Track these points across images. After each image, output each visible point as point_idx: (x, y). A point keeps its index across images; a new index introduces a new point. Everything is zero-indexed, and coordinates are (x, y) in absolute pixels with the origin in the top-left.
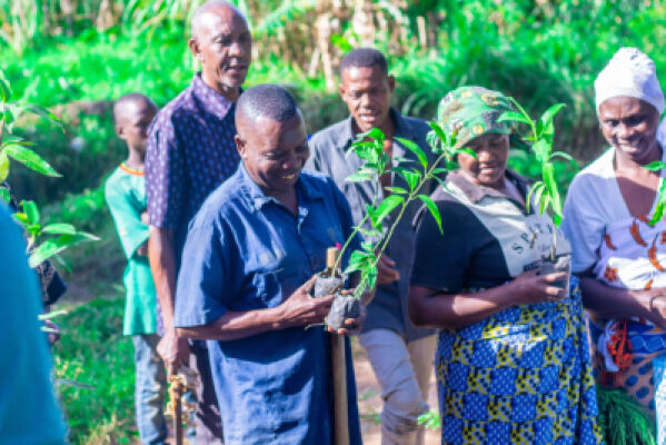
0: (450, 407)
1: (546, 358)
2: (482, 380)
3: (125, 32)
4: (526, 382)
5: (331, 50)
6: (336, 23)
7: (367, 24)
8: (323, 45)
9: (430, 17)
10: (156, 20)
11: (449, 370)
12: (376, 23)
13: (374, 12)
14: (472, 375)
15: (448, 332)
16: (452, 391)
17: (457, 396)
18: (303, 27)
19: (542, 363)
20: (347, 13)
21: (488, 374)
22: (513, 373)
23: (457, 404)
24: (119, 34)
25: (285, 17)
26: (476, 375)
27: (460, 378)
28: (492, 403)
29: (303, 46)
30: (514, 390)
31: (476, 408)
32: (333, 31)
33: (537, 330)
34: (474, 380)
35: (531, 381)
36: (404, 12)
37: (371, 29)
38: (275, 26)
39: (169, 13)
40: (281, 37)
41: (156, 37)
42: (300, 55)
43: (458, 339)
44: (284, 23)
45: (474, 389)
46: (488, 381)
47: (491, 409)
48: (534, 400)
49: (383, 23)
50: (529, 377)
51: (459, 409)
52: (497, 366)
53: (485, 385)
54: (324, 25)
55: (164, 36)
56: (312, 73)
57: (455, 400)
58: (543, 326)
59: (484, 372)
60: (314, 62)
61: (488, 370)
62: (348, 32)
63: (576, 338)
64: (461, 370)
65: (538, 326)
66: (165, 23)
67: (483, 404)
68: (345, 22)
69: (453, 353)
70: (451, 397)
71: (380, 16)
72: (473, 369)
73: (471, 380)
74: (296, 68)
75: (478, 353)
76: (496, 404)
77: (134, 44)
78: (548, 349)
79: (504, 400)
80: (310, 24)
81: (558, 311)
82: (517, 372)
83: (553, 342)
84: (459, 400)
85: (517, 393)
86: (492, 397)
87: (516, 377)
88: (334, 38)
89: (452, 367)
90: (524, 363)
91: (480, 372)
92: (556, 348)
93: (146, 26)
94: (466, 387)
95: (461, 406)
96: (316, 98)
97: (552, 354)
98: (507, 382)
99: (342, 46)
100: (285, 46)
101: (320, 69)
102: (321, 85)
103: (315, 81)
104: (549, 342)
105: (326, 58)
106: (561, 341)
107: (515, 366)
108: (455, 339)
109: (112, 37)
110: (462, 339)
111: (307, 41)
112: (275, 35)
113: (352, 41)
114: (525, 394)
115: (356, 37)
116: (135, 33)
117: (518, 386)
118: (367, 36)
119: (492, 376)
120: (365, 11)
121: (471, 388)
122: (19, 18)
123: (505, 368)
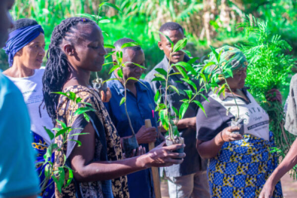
0: (215, 193)
1: (259, 170)
2: (230, 181)
3: (120, 18)
4: (250, 181)
5: (210, 28)
6: (212, 16)
7: (226, 17)
8: (206, 26)
9: (255, 14)
10: (133, 13)
11: (214, 176)
12: (230, 16)
13: (230, 11)
14: (225, 178)
15: (214, 158)
16: (216, 186)
17: (218, 188)
18: (198, 17)
19: (258, 172)
20: (217, 12)
21: (232, 177)
22: (245, 177)
23: (218, 191)
24: (117, 18)
25: (189, 13)
26: (227, 178)
27: (219, 179)
28: (235, 191)
29: (198, 25)
30: (245, 185)
31: (227, 193)
32: (211, 19)
33: (255, 157)
34: (226, 180)
35: (253, 181)
36: (243, 11)
37: (228, 19)
38: (185, 17)
39: (139, 10)
40: (188, 21)
41: (133, 20)
42: (196, 30)
43: (219, 162)
44: (189, 16)
45: (226, 184)
46: (233, 181)
47: (235, 193)
48: (254, 189)
49: (234, 16)
50: (252, 179)
51: (220, 194)
52: (237, 174)
53: (232, 183)
54: (207, 16)
55: (137, 19)
56: (201, 38)
57: (217, 189)
58: (258, 155)
59: (231, 177)
60: (202, 33)
61: (233, 176)
62: (218, 20)
63: (273, 160)
64: (220, 176)
65: (255, 155)
66: (137, 14)
67: (231, 191)
68: (216, 15)
69: (216, 168)
70: (215, 188)
71: (232, 13)
72: (225, 175)
73: (225, 180)
74: (194, 36)
75: (228, 168)
76: (237, 191)
77: (123, 23)
78: (260, 166)
79: (240, 190)
80: (201, 16)
81: (264, 148)
82: (246, 177)
83: (262, 162)
84: (220, 189)
85: (246, 186)
86: (235, 188)
87: (246, 179)
88: (212, 22)
89: (216, 175)
90: (249, 173)
91: (229, 177)
92: (264, 165)
93: (129, 15)
94: (222, 184)
95: (220, 192)
96: (202, 50)
97: (262, 168)
98: (241, 181)
99: (215, 26)
100: (190, 26)
101: (205, 37)
102: (205, 44)
103: (203, 42)
104: (261, 163)
105: (208, 32)
106: (266, 162)
107: (245, 174)
108: (217, 162)
109: (114, 20)
110: (220, 162)
111: (200, 24)
112: (185, 21)
113: (219, 24)
114: (250, 187)
115: (221, 22)
116: (124, 18)
117: (247, 183)
118: (226, 22)
119: (235, 178)
120: (226, 11)
121: (225, 184)
122: (73, 11)
123: (241, 175)
